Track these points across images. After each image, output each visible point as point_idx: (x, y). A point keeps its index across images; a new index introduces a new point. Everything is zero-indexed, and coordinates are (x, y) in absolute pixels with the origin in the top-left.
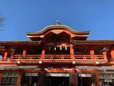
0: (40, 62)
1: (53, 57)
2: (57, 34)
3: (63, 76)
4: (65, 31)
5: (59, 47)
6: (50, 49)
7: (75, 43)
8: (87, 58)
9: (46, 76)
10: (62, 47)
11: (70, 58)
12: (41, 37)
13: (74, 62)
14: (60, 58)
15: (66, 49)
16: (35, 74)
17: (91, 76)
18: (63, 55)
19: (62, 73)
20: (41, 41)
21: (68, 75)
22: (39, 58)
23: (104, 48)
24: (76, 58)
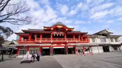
1: (57, 39)
2: (60, 28)
3: (61, 48)
4: (63, 27)
5: (59, 34)
6: (54, 35)
8: (72, 40)
12: (51, 29)
15: (63, 36)
16: (48, 47)
17: (73, 47)
18: (62, 39)
22: (51, 40)
23: (79, 36)
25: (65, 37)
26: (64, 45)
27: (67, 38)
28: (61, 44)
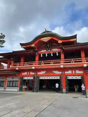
1: (43, 63)
3: (54, 79)
4: (53, 38)
5: (50, 53)
6: (42, 56)
7: (63, 48)
8: (75, 62)
9: (40, 79)
10: (53, 54)
12: (32, 46)
13: (62, 66)
14: (50, 63)
15: (57, 55)
16: (31, 77)
17: (81, 79)
18: (52, 61)
19: (53, 76)
20: (33, 50)
21: (58, 78)
25: (62, 56)
26: (60, 73)
27: (65, 58)
28: (53, 71)
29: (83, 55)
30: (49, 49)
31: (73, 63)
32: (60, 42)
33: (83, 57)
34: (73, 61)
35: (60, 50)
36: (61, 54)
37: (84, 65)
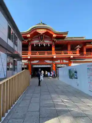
0: (29, 57)
2: (42, 33)
3: (46, 67)
7: (56, 41)
11: (52, 54)
12: (27, 36)
13: (55, 57)
14: (44, 54)
18: (46, 52)
19: (45, 65)
21: (49, 66)
22: (27, 54)
23: (77, 46)
24: (56, 54)
26: (51, 62)
28: (45, 61)
29: (69, 48)
30: (42, 41)
31: (63, 55)
32: (54, 36)
33: (69, 50)
34: (63, 53)
35: (51, 42)
36: (53, 46)
37: (71, 56)
